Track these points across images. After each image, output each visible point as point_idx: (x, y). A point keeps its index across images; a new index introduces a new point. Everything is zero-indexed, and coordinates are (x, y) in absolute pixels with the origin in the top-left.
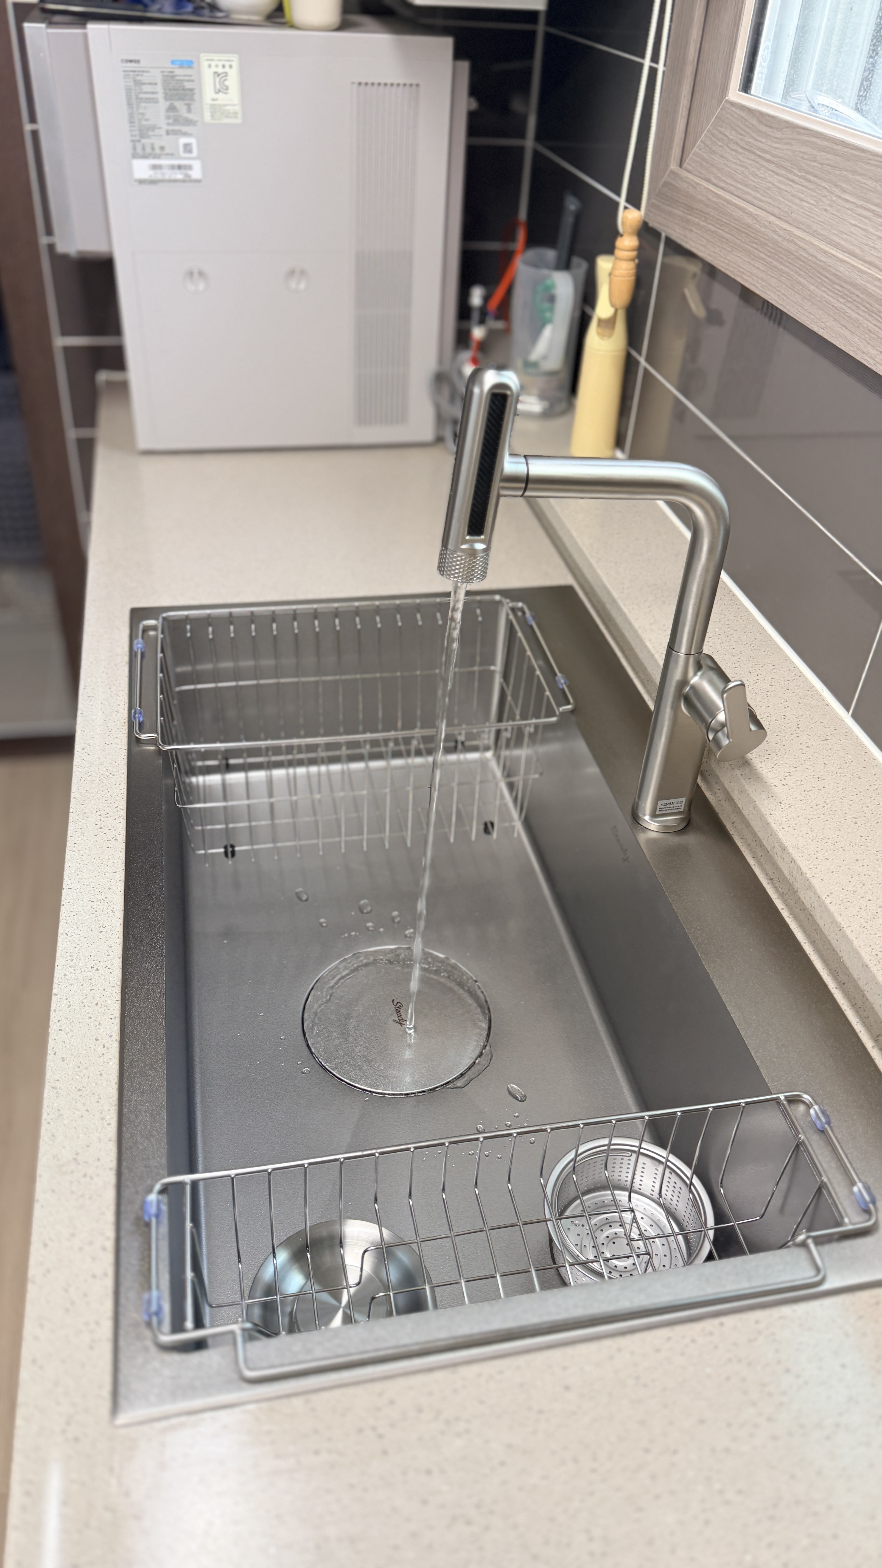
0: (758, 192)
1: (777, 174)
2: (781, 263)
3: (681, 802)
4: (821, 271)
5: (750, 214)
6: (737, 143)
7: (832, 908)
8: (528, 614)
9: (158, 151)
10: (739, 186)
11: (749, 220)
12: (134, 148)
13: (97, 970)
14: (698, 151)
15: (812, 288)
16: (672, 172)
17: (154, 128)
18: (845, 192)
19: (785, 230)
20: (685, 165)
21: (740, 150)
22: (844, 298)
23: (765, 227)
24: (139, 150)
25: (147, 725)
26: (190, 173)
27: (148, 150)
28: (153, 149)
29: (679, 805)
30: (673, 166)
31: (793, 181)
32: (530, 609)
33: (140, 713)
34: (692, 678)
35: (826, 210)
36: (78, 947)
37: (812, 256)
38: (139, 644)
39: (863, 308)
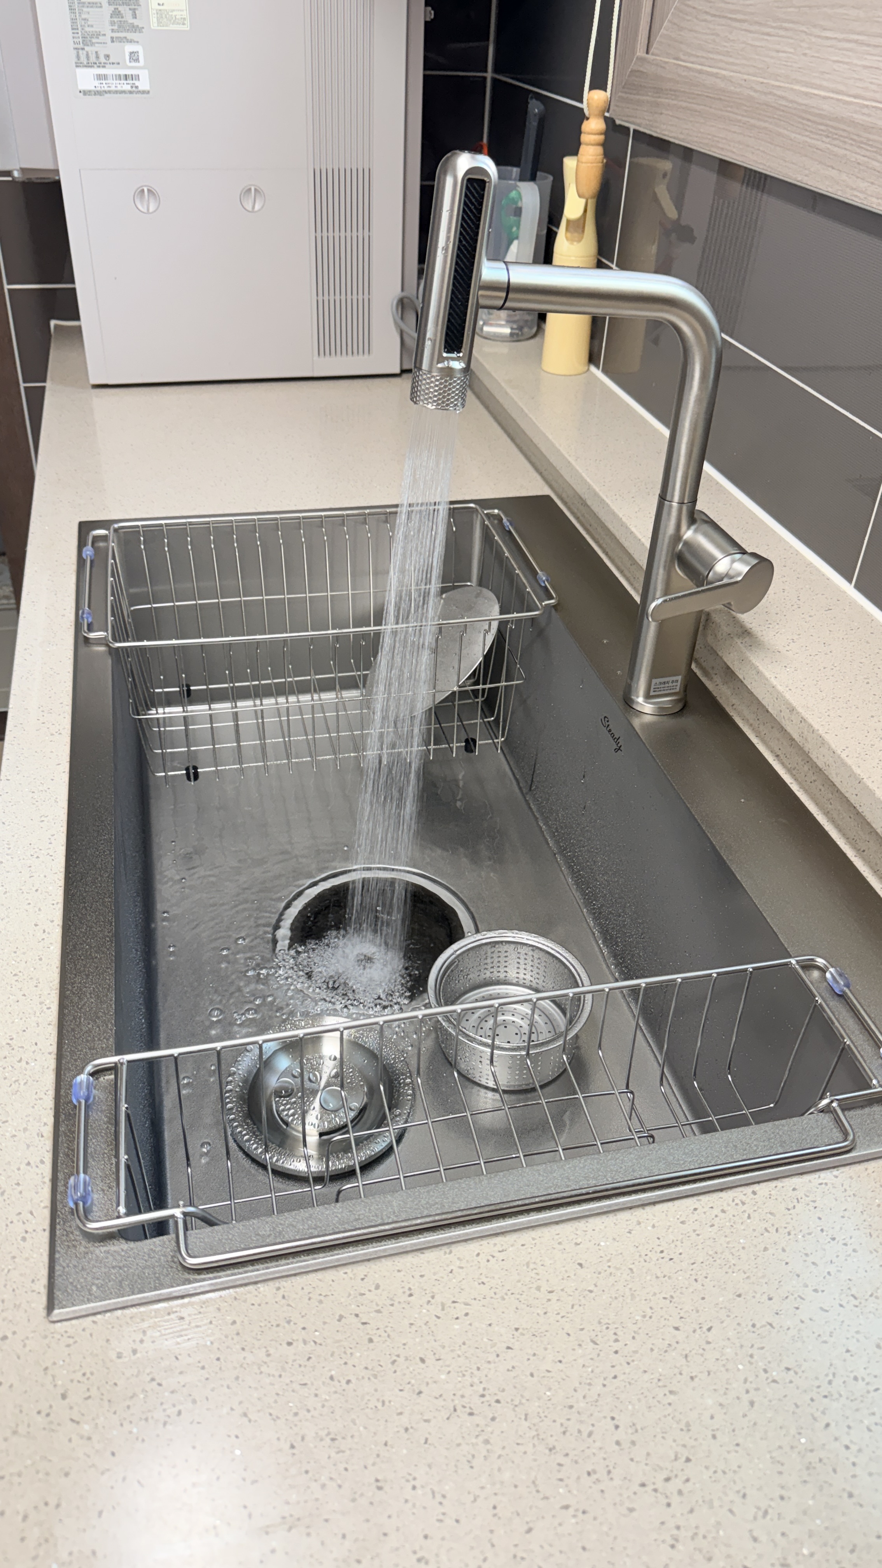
0: (731, 56)
1: (750, 32)
2: (759, 119)
3: (677, 681)
4: (804, 115)
5: (724, 78)
6: (706, 13)
7: (849, 761)
8: (505, 520)
9: (102, 60)
10: (711, 56)
11: (722, 84)
12: (78, 57)
13: (38, 857)
14: (665, 32)
15: (793, 135)
16: (641, 59)
17: (98, 35)
18: (825, 29)
19: (762, 83)
20: (652, 50)
21: (709, 18)
22: (828, 137)
23: (741, 86)
24: (83, 59)
25: (95, 626)
26: (137, 83)
27: (93, 59)
28: (97, 57)
29: (674, 684)
30: (640, 52)
31: (768, 34)
32: (506, 515)
33: (89, 613)
34: (685, 533)
35: (805, 55)
36: (16, 836)
37: (792, 102)
38: (88, 551)
39: (850, 142)
